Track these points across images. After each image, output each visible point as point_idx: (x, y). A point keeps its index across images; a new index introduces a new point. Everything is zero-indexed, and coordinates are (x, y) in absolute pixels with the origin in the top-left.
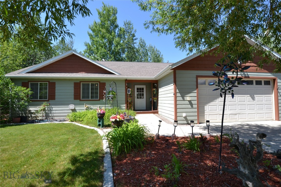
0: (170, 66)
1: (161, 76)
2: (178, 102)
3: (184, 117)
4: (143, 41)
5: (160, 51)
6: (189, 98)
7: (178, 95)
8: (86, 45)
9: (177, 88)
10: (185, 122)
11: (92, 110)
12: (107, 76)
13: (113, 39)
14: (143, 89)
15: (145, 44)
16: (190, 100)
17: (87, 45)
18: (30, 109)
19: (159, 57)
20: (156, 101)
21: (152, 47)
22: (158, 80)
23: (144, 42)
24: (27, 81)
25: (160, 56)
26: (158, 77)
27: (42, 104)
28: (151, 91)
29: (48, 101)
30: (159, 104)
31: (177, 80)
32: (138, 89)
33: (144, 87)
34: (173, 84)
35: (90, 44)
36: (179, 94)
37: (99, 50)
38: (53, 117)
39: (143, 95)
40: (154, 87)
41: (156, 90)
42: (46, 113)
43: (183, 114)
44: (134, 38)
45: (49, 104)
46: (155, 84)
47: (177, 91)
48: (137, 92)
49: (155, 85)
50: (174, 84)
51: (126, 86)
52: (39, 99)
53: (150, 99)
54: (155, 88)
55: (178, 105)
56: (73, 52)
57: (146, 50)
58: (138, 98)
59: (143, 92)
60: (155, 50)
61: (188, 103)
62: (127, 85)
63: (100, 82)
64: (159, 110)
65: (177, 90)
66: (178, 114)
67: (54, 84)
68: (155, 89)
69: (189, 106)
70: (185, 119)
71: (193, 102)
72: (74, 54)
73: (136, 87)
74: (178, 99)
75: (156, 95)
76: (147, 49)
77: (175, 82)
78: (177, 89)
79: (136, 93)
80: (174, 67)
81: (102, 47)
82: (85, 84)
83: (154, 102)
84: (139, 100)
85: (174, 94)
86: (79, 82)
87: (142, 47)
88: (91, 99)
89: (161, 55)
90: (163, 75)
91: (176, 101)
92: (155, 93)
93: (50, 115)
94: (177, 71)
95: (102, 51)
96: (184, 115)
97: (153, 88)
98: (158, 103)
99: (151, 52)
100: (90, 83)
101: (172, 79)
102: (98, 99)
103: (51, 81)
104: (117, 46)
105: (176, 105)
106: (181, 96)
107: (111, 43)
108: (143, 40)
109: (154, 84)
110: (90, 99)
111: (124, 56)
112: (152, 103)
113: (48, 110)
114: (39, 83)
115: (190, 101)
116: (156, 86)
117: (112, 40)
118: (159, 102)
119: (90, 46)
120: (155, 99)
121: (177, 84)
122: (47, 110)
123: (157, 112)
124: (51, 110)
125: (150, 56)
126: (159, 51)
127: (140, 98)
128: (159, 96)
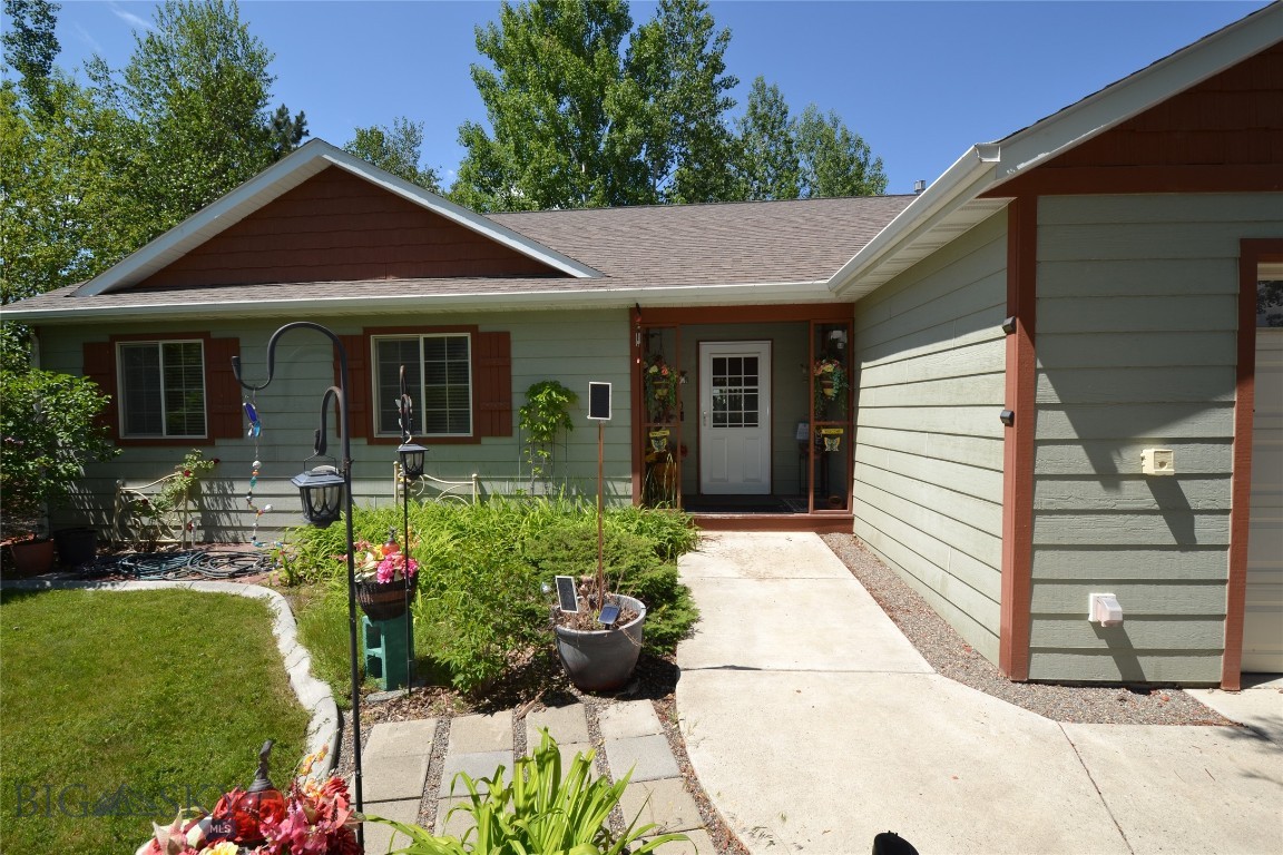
0: (984, 150)
1: (882, 267)
2: (1045, 494)
3: (1096, 625)
4: (769, 95)
5: (865, 142)
6: (1162, 458)
7: (1054, 424)
8: (469, 142)
9: (1039, 365)
10: (1108, 669)
11: (437, 499)
12: (518, 288)
13: (602, 85)
14: (752, 364)
15: (785, 113)
16: (1168, 470)
17: (472, 137)
18: (131, 488)
19: (859, 176)
20: (836, 449)
21: (820, 124)
22: (854, 298)
23: (776, 103)
24: (105, 339)
25: (867, 169)
26: (855, 278)
27: (180, 462)
28: (809, 381)
29: (209, 443)
30: (859, 471)
31: (1043, 288)
32: (718, 365)
33: (761, 350)
34: (998, 331)
35: (491, 135)
36: (1062, 414)
37: (531, 156)
38: (239, 532)
39: (752, 402)
40: (829, 351)
41: (838, 369)
42: (201, 509)
43: (1092, 596)
44: (717, 79)
45: (217, 461)
46: (836, 334)
47: (1046, 390)
48: (716, 383)
49: (837, 340)
50: (1010, 330)
51: (635, 353)
52: (165, 436)
53: (801, 426)
54: (830, 362)
55: (1040, 521)
56: (326, 157)
57: (788, 142)
58: (719, 421)
59: (754, 382)
60: (838, 136)
61: (1150, 501)
62: (638, 342)
63: (476, 327)
64: (858, 508)
65: (1043, 379)
66: (1041, 600)
67: (232, 345)
68: (829, 368)
69: (1159, 529)
70: (1103, 644)
71: (1194, 493)
72: (333, 169)
73: (710, 351)
74: (1046, 460)
75: (842, 408)
76: (793, 135)
77: (1023, 312)
78: (1038, 371)
79: (708, 392)
80: (1022, 166)
81: (544, 138)
82: (395, 344)
83: (825, 457)
84: (730, 433)
85: (1008, 421)
86: (358, 331)
87: (763, 128)
88: (428, 432)
89: (871, 163)
90: (899, 255)
91: (1024, 479)
92: (830, 392)
93: (225, 521)
94: (1050, 209)
95: (546, 162)
96: (1102, 606)
97: (819, 359)
98: (851, 463)
99: (813, 154)
100: (422, 337)
101: (998, 287)
102: (471, 435)
103: (215, 335)
104: (620, 125)
105: (1023, 513)
106: (1074, 436)
107: (591, 115)
108: (775, 92)
109: (825, 330)
110: (424, 433)
111: (662, 185)
112: (808, 454)
113: (212, 495)
114: (161, 343)
115: (1166, 488)
116: (840, 346)
117: (595, 93)
118: (861, 453)
119: (484, 141)
120: (831, 437)
121: (1040, 327)
122: (206, 495)
123: (846, 525)
124: (229, 496)
125: (809, 177)
126: (859, 143)
127: (735, 421)
128: (863, 417)
